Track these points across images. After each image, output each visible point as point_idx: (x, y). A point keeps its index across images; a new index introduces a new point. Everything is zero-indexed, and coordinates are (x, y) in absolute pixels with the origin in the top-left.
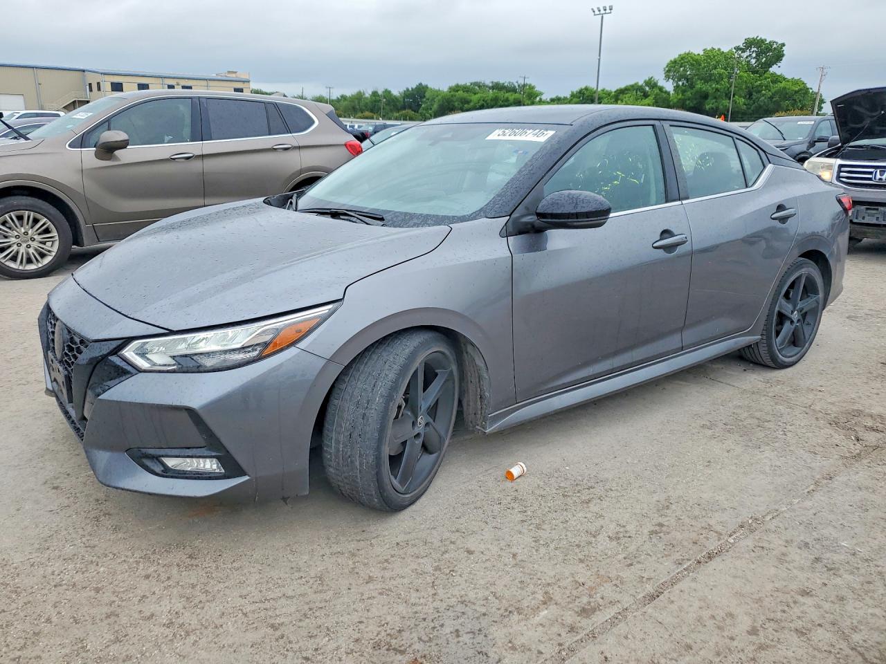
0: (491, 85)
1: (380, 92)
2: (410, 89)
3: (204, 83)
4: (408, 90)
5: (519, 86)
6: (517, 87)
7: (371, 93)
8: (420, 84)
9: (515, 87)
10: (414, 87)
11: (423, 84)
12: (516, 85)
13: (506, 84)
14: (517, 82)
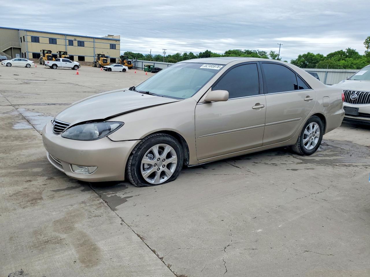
0: (244, 51)
1: (188, 54)
2: (202, 53)
3: (92, 40)
4: (201, 53)
5: (259, 52)
6: (258, 53)
7: (183, 54)
8: (207, 51)
9: (257, 53)
10: (204, 52)
11: (209, 50)
12: (257, 52)
13: (252, 51)
14: (258, 50)
